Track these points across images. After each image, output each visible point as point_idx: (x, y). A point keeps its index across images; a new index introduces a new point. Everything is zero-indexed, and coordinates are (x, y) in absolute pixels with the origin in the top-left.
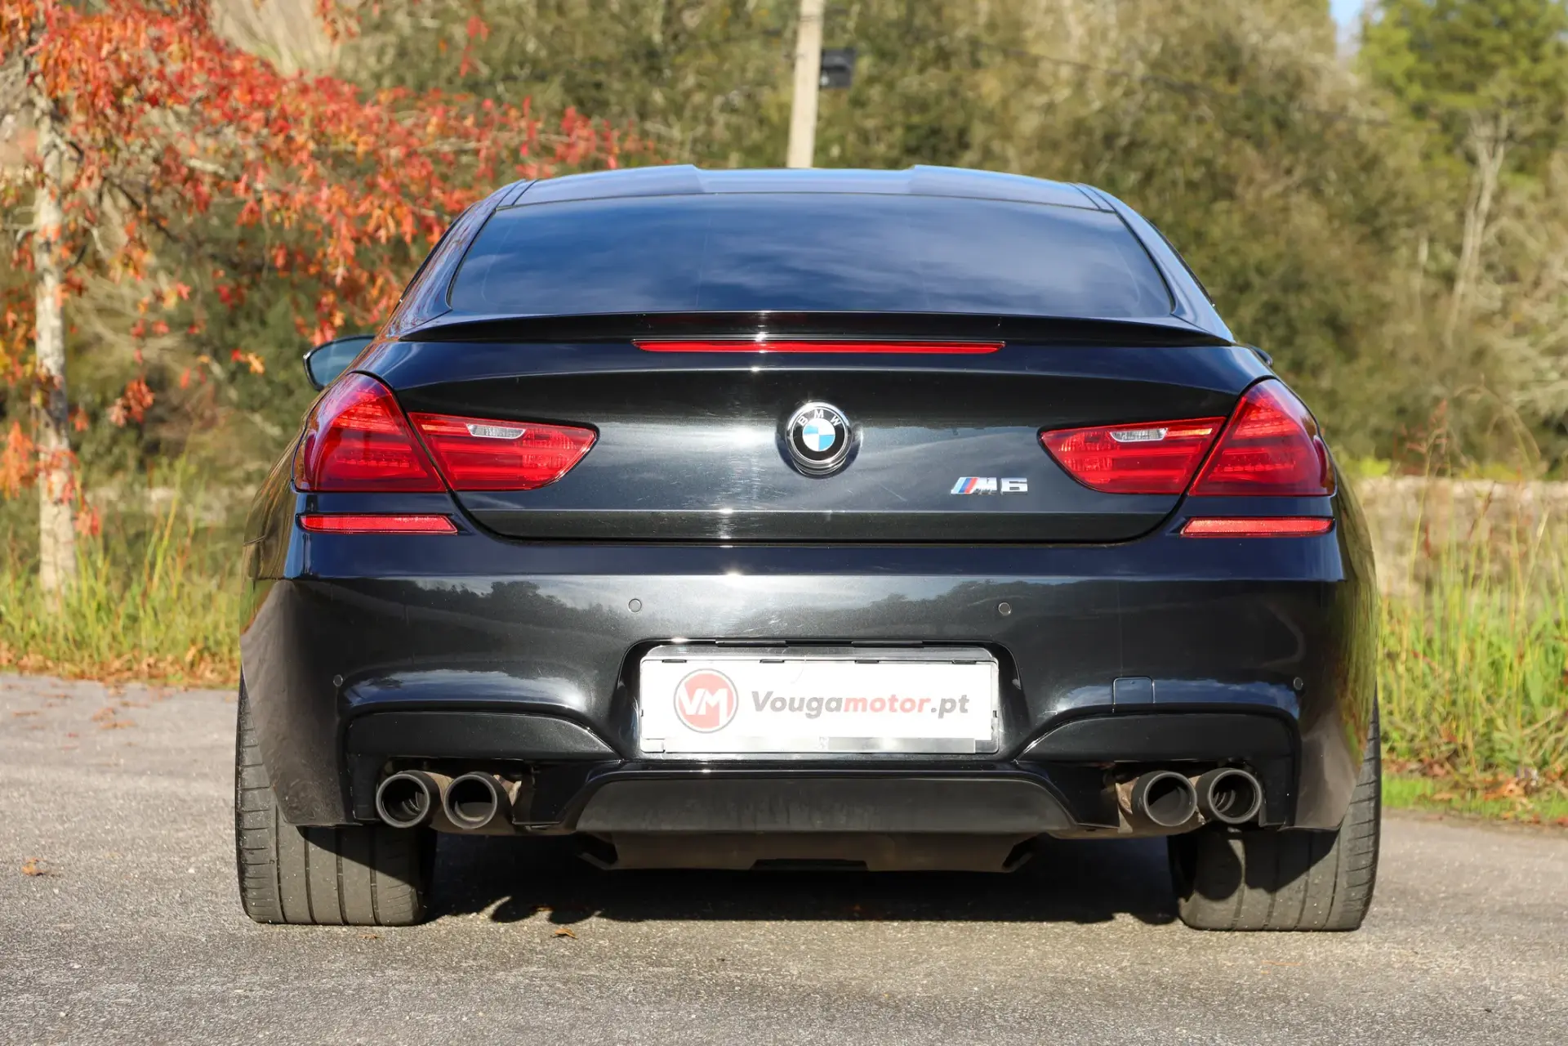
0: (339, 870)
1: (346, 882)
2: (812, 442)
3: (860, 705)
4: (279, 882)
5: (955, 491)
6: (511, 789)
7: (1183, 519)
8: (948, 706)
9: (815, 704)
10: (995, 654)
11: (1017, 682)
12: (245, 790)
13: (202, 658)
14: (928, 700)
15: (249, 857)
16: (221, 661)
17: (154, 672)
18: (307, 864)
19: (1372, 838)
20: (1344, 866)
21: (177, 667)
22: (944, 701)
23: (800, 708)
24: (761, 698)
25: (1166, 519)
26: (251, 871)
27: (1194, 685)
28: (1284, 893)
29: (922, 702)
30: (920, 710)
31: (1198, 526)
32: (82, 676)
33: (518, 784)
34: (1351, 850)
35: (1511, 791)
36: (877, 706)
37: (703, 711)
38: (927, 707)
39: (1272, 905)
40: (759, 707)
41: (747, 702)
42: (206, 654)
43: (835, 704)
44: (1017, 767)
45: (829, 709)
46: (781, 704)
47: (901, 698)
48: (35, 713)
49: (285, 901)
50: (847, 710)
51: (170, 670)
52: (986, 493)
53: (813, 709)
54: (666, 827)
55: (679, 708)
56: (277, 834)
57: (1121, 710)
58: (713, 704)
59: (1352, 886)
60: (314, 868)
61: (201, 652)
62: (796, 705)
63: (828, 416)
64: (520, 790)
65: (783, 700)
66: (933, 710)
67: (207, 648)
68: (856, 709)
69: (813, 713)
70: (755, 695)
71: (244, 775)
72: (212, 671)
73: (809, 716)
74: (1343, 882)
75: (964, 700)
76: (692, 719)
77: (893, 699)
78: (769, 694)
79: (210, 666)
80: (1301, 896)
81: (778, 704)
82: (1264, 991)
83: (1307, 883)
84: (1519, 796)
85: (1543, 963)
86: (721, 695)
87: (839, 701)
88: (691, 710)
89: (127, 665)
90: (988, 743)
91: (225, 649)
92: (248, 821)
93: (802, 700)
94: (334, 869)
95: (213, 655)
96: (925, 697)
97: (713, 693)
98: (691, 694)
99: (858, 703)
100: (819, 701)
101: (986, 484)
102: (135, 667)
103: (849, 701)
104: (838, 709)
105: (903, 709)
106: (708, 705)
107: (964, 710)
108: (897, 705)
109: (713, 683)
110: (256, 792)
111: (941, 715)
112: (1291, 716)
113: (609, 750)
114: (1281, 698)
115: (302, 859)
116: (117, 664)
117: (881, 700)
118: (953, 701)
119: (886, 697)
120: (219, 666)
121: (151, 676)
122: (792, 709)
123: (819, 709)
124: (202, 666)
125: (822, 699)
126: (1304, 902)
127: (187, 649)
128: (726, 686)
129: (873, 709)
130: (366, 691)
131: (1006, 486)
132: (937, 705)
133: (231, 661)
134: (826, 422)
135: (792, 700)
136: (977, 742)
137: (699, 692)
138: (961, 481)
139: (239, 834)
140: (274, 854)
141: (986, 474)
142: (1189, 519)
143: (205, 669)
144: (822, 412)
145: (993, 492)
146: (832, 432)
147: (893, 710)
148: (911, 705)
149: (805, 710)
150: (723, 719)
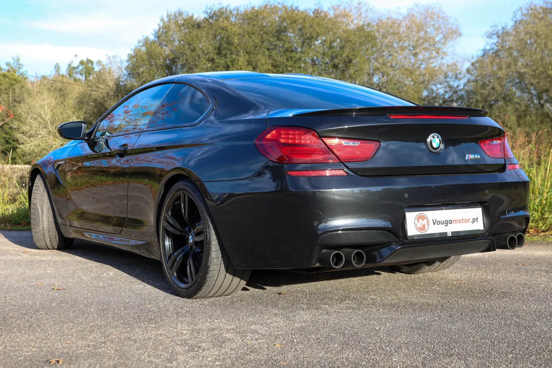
0: (232, 281)
1: (232, 284)
2: (434, 145)
4: (214, 286)
5: (466, 158)
12: (212, 259)
15: (208, 280)
18: (224, 280)
22: (473, 219)
24: (434, 222)
25: (505, 165)
26: (207, 284)
29: (469, 219)
37: (421, 226)
38: (470, 221)
40: (434, 224)
41: (431, 223)
43: (451, 222)
46: (439, 223)
49: (211, 292)
55: (416, 225)
58: (424, 224)
62: (442, 223)
65: (439, 221)
68: (455, 223)
70: (433, 220)
71: (212, 254)
75: (477, 218)
76: (419, 229)
78: (436, 220)
86: (425, 220)
88: (419, 227)
90: (483, 230)
92: (212, 268)
93: (444, 221)
94: (230, 281)
97: (423, 221)
98: (418, 221)
101: (472, 156)
103: (454, 220)
106: (422, 224)
108: (464, 221)
109: (423, 217)
110: (215, 259)
123: (447, 223)
125: (448, 220)
128: (426, 218)
131: (476, 157)
134: (437, 139)
137: (420, 220)
138: (467, 156)
140: (216, 278)
141: (472, 154)
144: (436, 136)
145: (473, 158)
146: (438, 141)
147: (463, 222)
148: (467, 221)
149: (445, 224)
150: (426, 228)
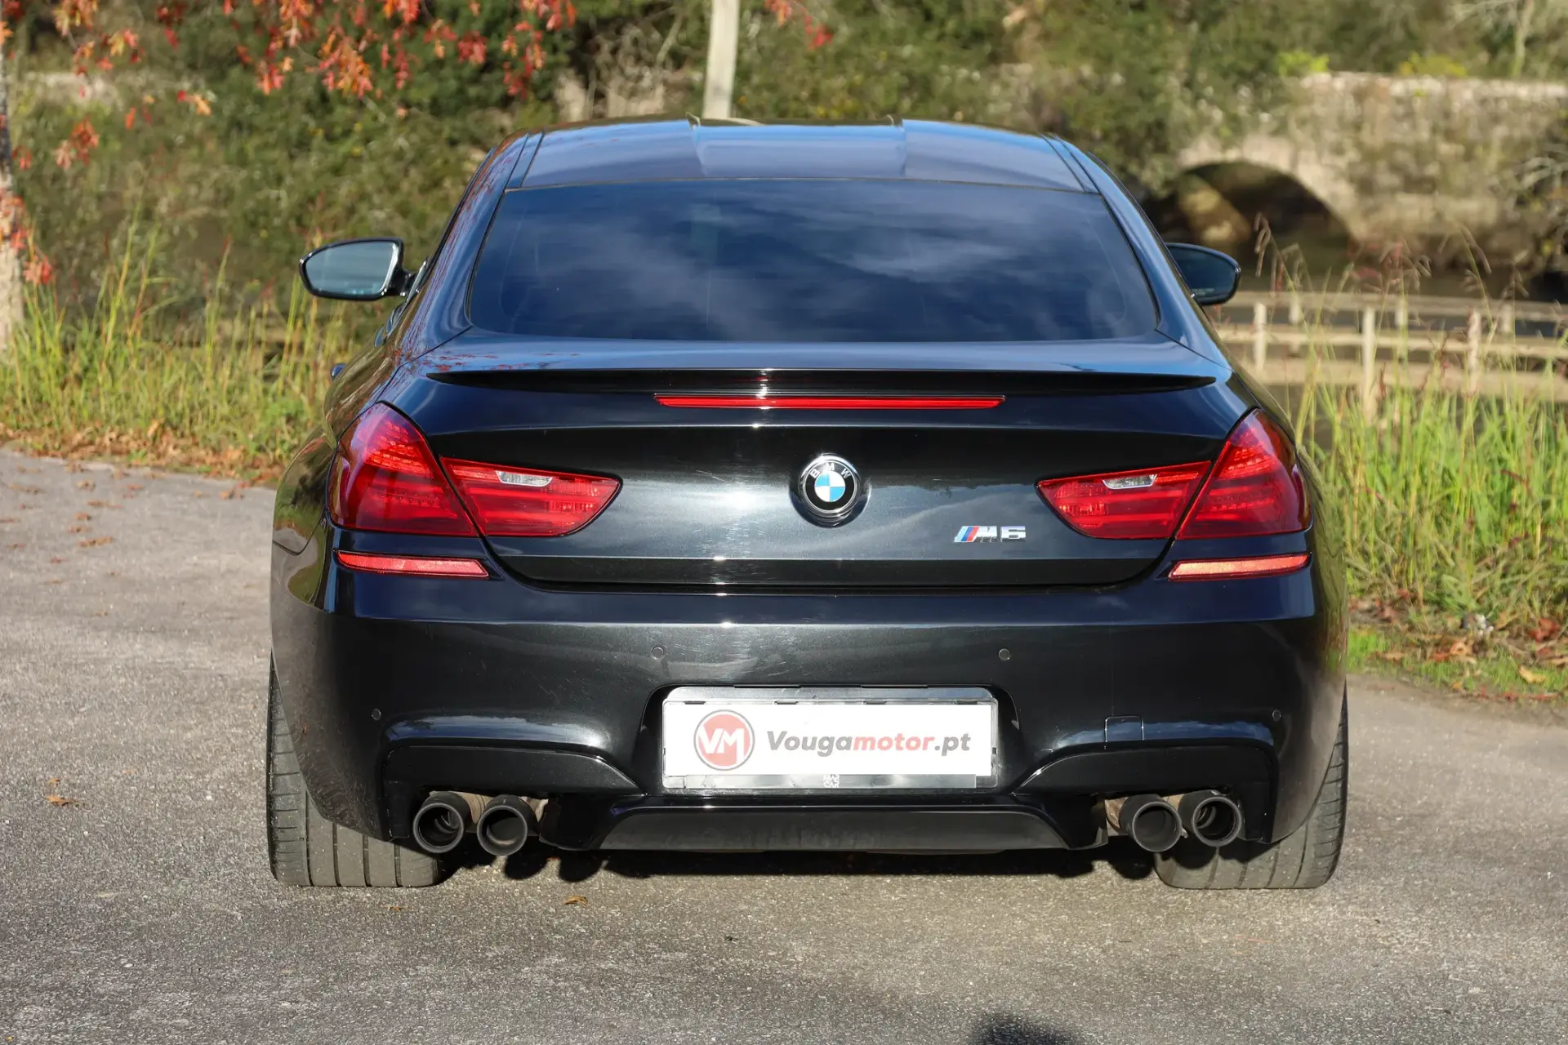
0: (365, 846)
1: (371, 856)
2: (824, 493)
3: (869, 744)
4: (308, 855)
5: (958, 539)
6: (537, 806)
7: (1169, 563)
8: (951, 744)
9: (826, 743)
10: (996, 696)
11: (1016, 724)
12: (276, 775)
13: (164, 432)
14: (932, 739)
15: (280, 835)
16: (182, 436)
17: (118, 447)
18: (335, 840)
19: (1339, 816)
20: (1312, 840)
21: (140, 442)
22: (947, 740)
23: (812, 747)
24: (776, 739)
25: (1155, 563)
26: (281, 847)
27: (1179, 726)
28: (1256, 862)
29: (927, 740)
30: (925, 747)
31: (1185, 569)
32: (44, 452)
33: (545, 802)
34: (1319, 826)
35: (1460, 650)
36: (884, 744)
37: (721, 750)
38: (931, 745)
39: (1244, 873)
40: (774, 746)
41: (762, 741)
42: (168, 429)
43: (846, 743)
44: (1015, 800)
45: (839, 748)
46: (793, 743)
47: (907, 737)
48: (11, 521)
49: (313, 872)
50: (856, 748)
51: (133, 445)
52: (986, 539)
53: (825, 748)
54: (685, 847)
55: (698, 746)
56: (307, 815)
57: (1113, 746)
58: (730, 743)
59: (1319, 857)
60: (342, 845)
61: (162, 426)
62: (809, 744)
63: (839, 469)
64: (545, 807)
65: (796, 739)
66: (937, 748)
67: (168, 421)
68: (864, 748)
69: (825, 751)
70: (770, 734)
71: (276, 761)
72: (175, 447)
73: (821, 754)
74: (1311, 853)
75: (966, 738)
76: (711, 757)
77: (900, 738)
78: (783, 734)
79: (174, 440)
80: (1271, 865)
81: (792, 743)
82: (1239, 984)
83: (1277, 854)
84: (1468, 655)
85: (1496, 935)
86: (739, 734)
87: (849, 740)
88: (710, 749)
89: (88, 438)
90: (988, 778)
91: (186, 421)
92: (279, 803)
93: (814, 739)
94: (360, 847)
95: (175, 429)
96: (929, 736)
97: (731, 733)
98: (710, 733)
99: (867, 742)
100: (831, 740)
101: (987, 532)
102: (98, 440)
103: (858, 739)
104: (848, 747)
105: (908, 746)
106: (726, 744)
107: (965, 748)
108: (903, 744)
109: (730, 723)
110: (287, 777)
111: (944, 753)
112: (1268, 745)
113: (633, 785)
114: (1257, 732)
115: (330, 836)
116: (78, 437)
117: (889, 739)
118: (955, 739)
119: (893, 736)
120: (182, 442)
121: (115, 453)
122: (805, 747)
123: (830, 748)
124: (165, 439)
125: (833, 738)
126: (1274, 870)
127: (148, 424)
128: (741, 726)
129: (881, 747)
130: (403, 730)
131: (1006, 533)
132: (941, 744)
133: (193, 435)
134: (837, 475)
135: (805, 739)
136: (978, 778)
137: (718, 732)
138: (964, 530)
139: (270, 815)
140: (303, 833)
141: (987, 523)
142: (1175, 564)
143: (168, 444)
144: (833, 465)
145: (993, 539)
146: (842, 484)
147: (899, 748)
148: (917, 744)
149: (817, 749)
150: (740, 757)
